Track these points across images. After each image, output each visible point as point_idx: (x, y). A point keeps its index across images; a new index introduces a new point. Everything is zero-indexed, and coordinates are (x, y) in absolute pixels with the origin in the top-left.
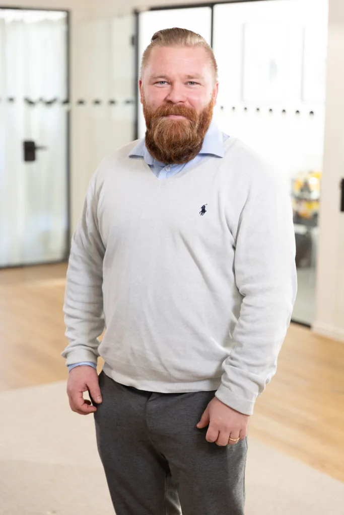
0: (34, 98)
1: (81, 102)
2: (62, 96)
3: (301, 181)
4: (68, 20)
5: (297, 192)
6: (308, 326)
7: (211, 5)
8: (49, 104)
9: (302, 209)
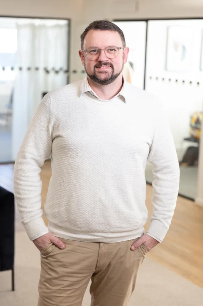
0: (50, 68)
1: (75, 72)
2: (65, 68)
3: (195, 117)
4: (69, 25)
5: (193, 124)
6: (192, 200)
7: (147, 20)
8: (57, 72)
9: (195, 133)
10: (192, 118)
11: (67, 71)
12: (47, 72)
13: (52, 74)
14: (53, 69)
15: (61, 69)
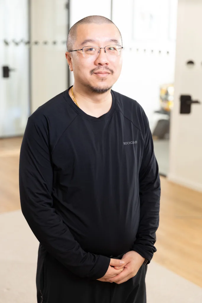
1: (36, 43)
6: (164, 176)
8: (17, 44)
9: (165, 106)
10: (161, 89)
11: (28, 43)
12: (6, 43)
13: (12, 45)
14: (13, 41)
15: (22, 41)
